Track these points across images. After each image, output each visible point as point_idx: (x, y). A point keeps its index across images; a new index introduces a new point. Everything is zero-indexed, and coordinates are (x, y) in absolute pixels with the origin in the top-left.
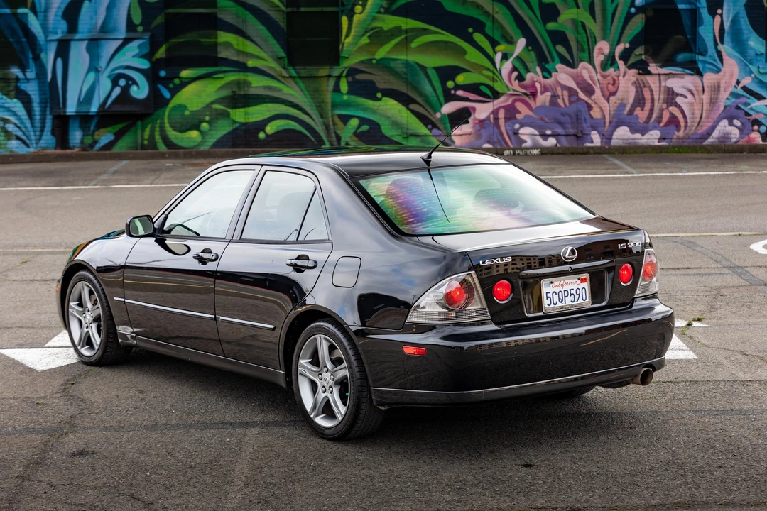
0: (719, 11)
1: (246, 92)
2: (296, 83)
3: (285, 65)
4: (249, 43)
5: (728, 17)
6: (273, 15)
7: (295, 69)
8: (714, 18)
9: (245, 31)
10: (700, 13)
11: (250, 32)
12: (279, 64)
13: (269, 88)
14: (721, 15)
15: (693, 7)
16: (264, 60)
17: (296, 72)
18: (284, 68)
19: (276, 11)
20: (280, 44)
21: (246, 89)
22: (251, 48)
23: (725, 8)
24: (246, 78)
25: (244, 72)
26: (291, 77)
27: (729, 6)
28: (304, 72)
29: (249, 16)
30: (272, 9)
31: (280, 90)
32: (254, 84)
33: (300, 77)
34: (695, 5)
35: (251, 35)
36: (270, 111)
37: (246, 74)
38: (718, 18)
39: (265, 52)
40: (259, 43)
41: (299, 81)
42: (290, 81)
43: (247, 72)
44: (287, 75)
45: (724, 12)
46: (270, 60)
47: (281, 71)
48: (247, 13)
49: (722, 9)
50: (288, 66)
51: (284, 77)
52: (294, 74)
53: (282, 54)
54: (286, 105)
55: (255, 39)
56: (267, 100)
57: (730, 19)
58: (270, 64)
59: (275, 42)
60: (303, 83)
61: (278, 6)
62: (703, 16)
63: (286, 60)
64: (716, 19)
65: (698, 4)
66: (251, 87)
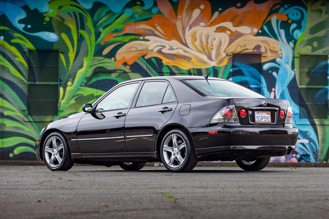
0: (273, 89)
1: (3, 130)
2: (32, 125)
3: (26, 114)
4: (5, 102)
5: (279, 93)
6: (20, 86)
7: (32, 117)
8: (270, 93)
9: (3, 94)
10: (263, 90)
11: (6, 95)
12: (23, 114)
13: (17, 128)
14: (275, 92)
15: (259, 87)
16: (14, 111)
17: (33, 119)
18: (26, 116)
19: (22, 83)
20: (24, 103)
21: (3, 128)
22: (6, 104)
23: (277, 87)
24: (3, 121)
25: (2, 118)
26: (29, 121)
27: (279, 86)
28: (37, 119)
29: (6, 86)
30: (20, 82)
31: (22, 129)
32: (8, 125)
33: (35, 122)
34: (260, 85)
35: (7, 97)
36: (17, 141)
37: (3, 119)
38: (273, 93)
39: (15, 107)
40: (11, 101)
41: (34, 124)
42: (29, 124)
43: (4, 118)
44: (27, 120)
45: (276, 90)
46: (17, 111)
47: (24, 118)
48: (5, 84)
49: (275, 88)
50: (28, 115)
51: (26, 122)
52: (31, 119)
53: (25, 108)
54: (26, 138)
55: (9, 99)
56: (15, 135)
57: (280, 94)
58: (17, 114)
59: (20, 101)
60: (36, 125)
61: (23, 81)
62: (264, 92)
63: (27, 111)
64: (271, 94)
65: (262, 85)
66: (6, 127)
